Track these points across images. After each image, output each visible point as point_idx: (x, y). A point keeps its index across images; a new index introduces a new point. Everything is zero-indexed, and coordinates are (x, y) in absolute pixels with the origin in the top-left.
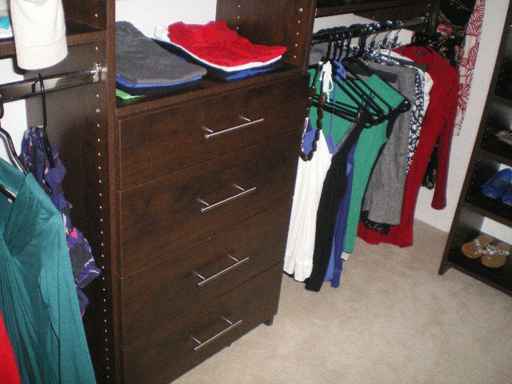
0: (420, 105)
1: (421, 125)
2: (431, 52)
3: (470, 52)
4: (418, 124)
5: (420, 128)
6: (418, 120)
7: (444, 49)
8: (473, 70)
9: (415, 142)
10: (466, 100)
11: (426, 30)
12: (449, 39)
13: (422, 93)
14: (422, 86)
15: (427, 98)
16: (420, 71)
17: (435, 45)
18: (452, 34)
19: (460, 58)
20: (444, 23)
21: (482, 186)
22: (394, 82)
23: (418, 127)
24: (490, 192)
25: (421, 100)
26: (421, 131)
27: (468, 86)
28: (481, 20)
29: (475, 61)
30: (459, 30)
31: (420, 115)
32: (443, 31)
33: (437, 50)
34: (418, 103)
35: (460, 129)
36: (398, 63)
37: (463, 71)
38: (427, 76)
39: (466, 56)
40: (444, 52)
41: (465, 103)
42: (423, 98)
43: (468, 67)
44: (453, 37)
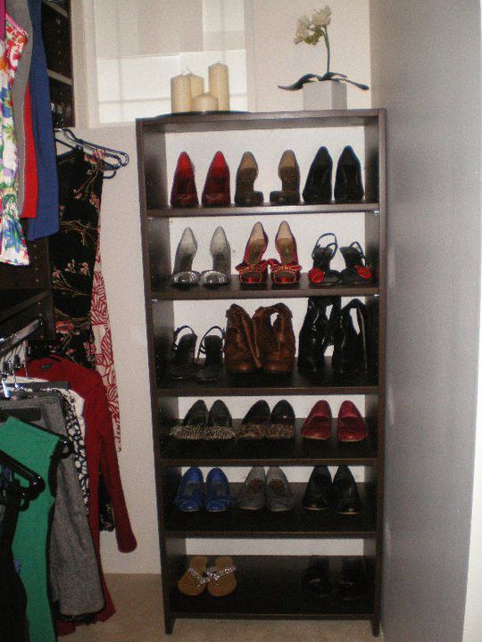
0: (76, 435)
1: (86, 459)
2: (58, 360)
3: (102, 344)
4: (81, 459)
5: (85, 464)
6: (79, 454)
7: (71, 351)
8: (112, 367)
9: (85, 483)
10: (115, 405)
11: (45, 335)
12: (74, 337)
13: (75, 418)
14: (72, 409)
15: (81, 422)
16: (63, 391)
17: (58, 350)
18: (75, 330)
19: (93, 355)
20: (61, 319)
21: (176, 501)
22: (39, 419)
23: (81, 463)
24: (188, 505)
25: (76, 427)
26: (87, 467)
27: (113, 385)
28: (104, 303)
29: (111, 353)
30: (81, 322)
31: (80, 447)
32: (63, 329)
33: (63, 355)
34: (72, 432)
35: (120, 442)
36: (30, 390)
37: (101, 369)
38: (73, 394)
39: (98, 351)
40: (71, 355)
41: (116, 408)
42: (78, 424)
43: (105, 363)
44: (78, 333)
